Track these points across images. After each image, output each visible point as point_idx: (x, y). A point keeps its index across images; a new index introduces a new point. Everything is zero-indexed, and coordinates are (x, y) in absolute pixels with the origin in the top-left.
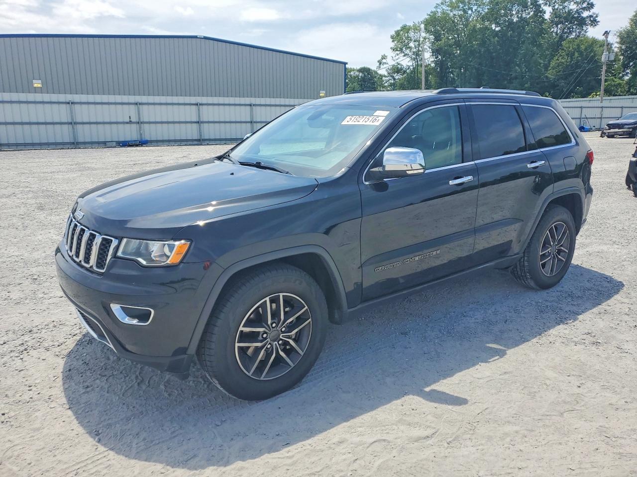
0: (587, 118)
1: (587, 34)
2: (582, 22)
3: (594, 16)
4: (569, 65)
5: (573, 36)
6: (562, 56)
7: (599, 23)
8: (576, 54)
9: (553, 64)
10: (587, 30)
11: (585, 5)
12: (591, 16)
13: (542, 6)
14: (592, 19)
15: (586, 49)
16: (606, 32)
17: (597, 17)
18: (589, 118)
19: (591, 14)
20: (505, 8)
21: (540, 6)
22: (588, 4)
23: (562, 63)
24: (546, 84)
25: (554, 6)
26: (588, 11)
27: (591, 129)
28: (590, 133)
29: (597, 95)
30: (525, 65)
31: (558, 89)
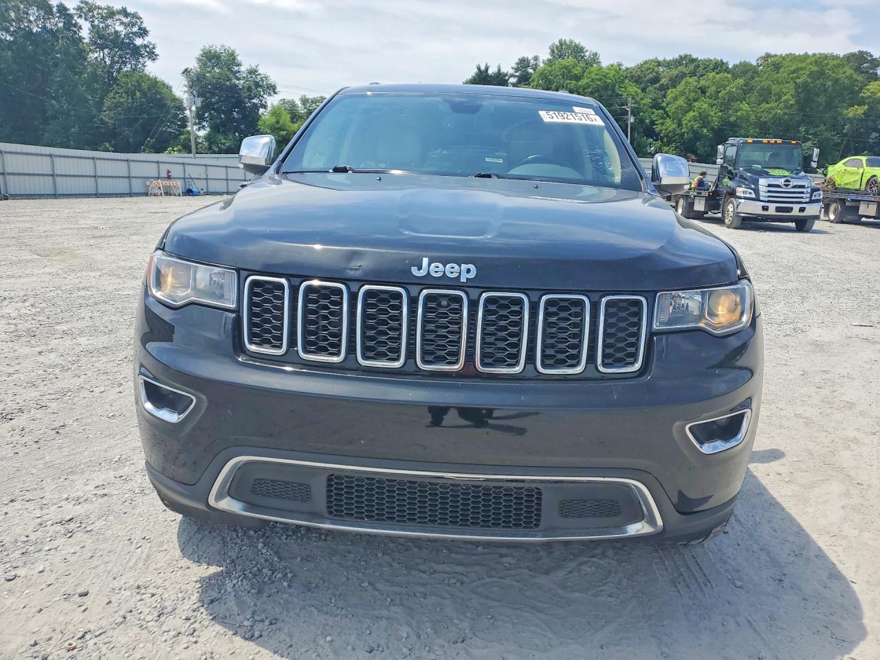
0: (191, 178)
1: (146, 68)
2: (136, 52)
3: (151, 46)
4: (132, 107)
5: (127, 68)
6: (118, 93)
7: (158, 57)
8: (138, 94)
9: (108, 103)
10: (145, 64)
11: (135, 29)
12: (146, 46)
13: (75, 18)
14: (148, 50)
15: (149, 89)
16: (187, 69)
17: (154, 48)
18: (194, 178)
19: (145, 42)
20: (16, 9)
21: (71, 16)
22: (140, 29)
23: (122, 103)
24: (103, 130)
25: (93, 22)
26: (141, 39)
27: (199, 192)
28: (198, 197)
29: (174, 151)
30: (65, 100)
31: (121, 139)
